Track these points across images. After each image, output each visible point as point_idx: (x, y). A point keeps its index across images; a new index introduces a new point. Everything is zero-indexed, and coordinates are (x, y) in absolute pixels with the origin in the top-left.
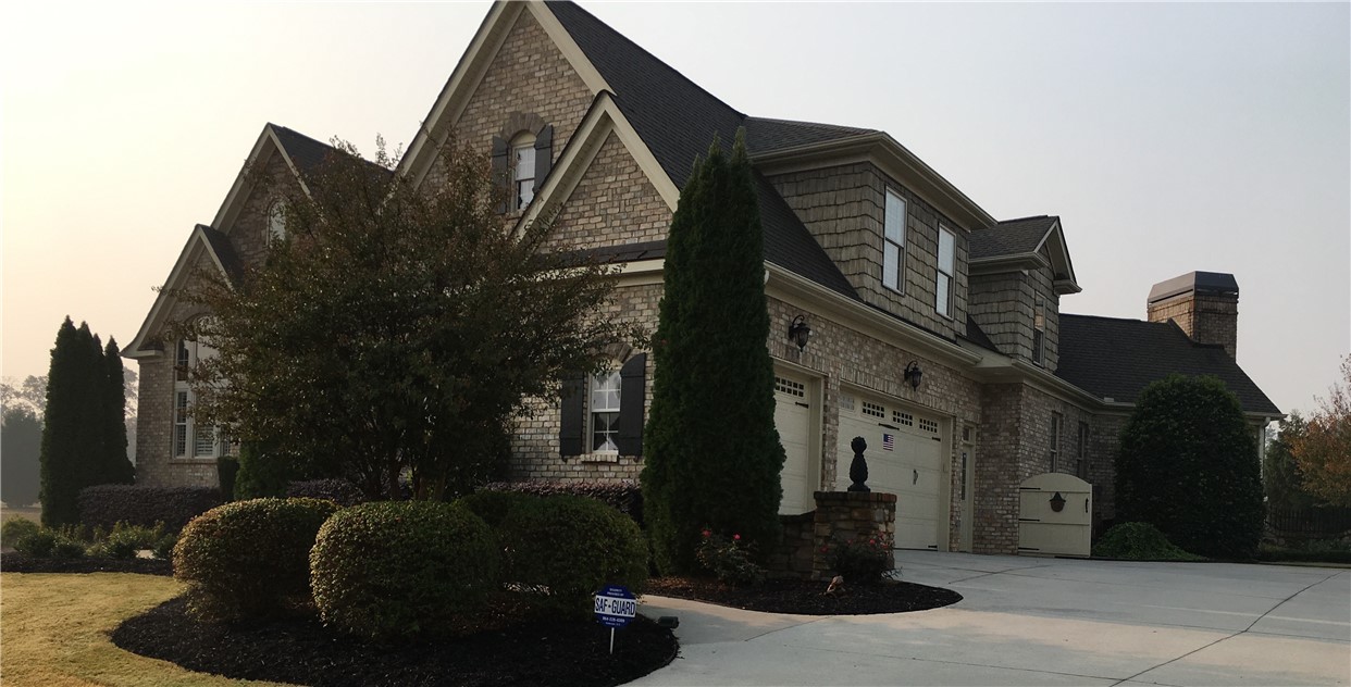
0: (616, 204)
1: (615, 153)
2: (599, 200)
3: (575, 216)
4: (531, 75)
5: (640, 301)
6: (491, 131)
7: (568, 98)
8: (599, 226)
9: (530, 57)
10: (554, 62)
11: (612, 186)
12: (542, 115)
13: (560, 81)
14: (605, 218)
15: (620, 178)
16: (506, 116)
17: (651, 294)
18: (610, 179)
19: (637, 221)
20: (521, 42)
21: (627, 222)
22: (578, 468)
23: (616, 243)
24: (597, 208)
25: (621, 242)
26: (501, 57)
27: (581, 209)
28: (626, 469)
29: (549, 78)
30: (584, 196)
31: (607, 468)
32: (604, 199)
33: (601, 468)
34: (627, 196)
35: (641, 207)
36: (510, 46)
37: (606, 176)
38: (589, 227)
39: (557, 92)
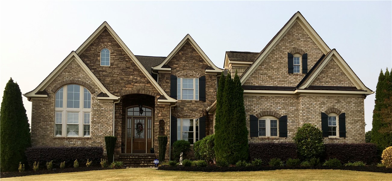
0: (334, 76)
1: (333, 64)
2: (329, 74)
3: (322, 77)
4: (299, 39)
5: (342, 100)
6: (287, 51)
7: (311, 47)
8: (329, 81)
9: (298, 34)
10: (306, 37)
11: (332, 72)
12: (303, 50)
13: (308, 42)
14: (331, 79)
15: (335, 70)
16: (292, 48)
17: (345, 99)
18: (332, 70)
19: (341, 81)
20: (295, 30)
21: (337, 81)
22: (327, 140)
23: (335, 85)
24: (329, 76)
25: (336, 86)
26: (289, 32)
27: (324, 76)
28: (341, 140)
29: (305, 41)
30: (324, 73)
31: (336, 140)
32: (331, 74)
33: (334, 140)
34: (337, 75)
35: (341, 78)
36: (292, 30)
37: (330, 69)
38: (326, 81)
39: (308, 45)
